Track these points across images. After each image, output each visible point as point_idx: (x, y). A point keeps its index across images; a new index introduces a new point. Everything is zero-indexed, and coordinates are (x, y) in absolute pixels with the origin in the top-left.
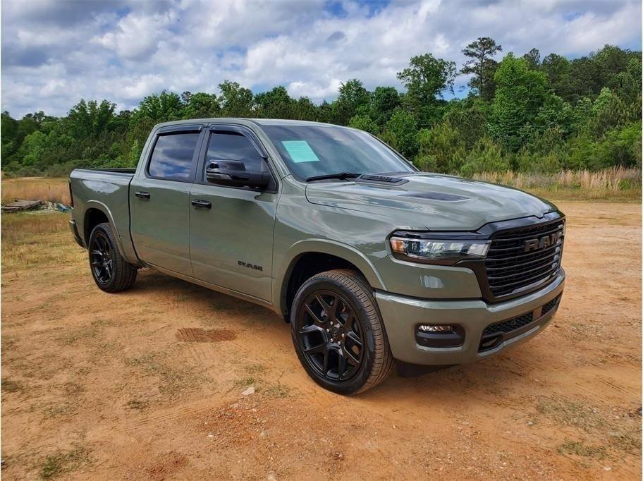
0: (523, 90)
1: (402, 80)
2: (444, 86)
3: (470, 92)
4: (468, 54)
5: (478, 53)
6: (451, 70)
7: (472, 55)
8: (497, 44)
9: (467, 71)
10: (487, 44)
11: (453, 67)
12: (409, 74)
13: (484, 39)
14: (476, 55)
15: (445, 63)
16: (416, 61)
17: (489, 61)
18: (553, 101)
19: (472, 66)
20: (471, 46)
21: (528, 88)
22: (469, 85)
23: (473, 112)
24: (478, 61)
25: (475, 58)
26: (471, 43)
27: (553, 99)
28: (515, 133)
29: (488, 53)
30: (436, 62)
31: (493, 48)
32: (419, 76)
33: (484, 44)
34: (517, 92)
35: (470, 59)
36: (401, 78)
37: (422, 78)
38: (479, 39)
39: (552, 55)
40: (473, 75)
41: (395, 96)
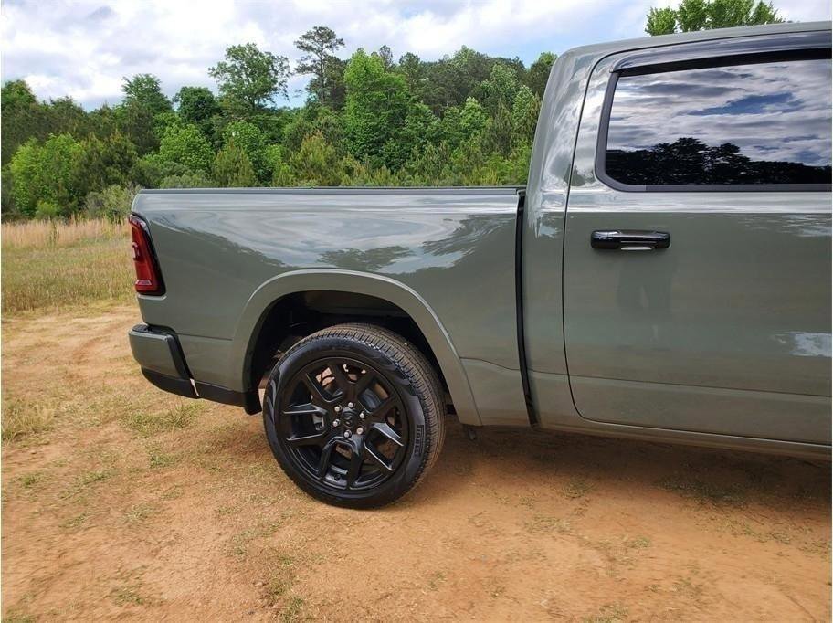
0: (382, 97)
1: (217, 79)
2: (276, 89)
3: (309, 99)
4: (302, 47)
5: (315, 47)
6: (282, 69)
7: (309, 48)
8: (338, 37)
9: (303, 69)
10: (325, 35)
11: (285, 64)
12: (226, 70)
13: (321, 28)
14: (313, 50)
15: (273, 58)
16: (234, 52)
17: (330, 58)
18: (418, 112)
19: (309, 63)
20: (304, 37)
21: (387, 94)
22: (307, 89)
23: (326, 124)
24: (316, 57)
25: (311, 53)
26: (305, 33)
27: (418, 108)
28: (377, 153)
29: (327, 47)
30: (261, 55)
31: (333, 41)
32: (239, 74)
33: (321, 36)
34: (375, 99)
35: (305, 54)
36: (215, 75)
37: (244, 76)
38: (315, 28)
39: (409, 54)
40: (312, 76)
41: (211, 100)
